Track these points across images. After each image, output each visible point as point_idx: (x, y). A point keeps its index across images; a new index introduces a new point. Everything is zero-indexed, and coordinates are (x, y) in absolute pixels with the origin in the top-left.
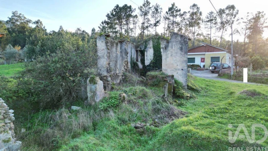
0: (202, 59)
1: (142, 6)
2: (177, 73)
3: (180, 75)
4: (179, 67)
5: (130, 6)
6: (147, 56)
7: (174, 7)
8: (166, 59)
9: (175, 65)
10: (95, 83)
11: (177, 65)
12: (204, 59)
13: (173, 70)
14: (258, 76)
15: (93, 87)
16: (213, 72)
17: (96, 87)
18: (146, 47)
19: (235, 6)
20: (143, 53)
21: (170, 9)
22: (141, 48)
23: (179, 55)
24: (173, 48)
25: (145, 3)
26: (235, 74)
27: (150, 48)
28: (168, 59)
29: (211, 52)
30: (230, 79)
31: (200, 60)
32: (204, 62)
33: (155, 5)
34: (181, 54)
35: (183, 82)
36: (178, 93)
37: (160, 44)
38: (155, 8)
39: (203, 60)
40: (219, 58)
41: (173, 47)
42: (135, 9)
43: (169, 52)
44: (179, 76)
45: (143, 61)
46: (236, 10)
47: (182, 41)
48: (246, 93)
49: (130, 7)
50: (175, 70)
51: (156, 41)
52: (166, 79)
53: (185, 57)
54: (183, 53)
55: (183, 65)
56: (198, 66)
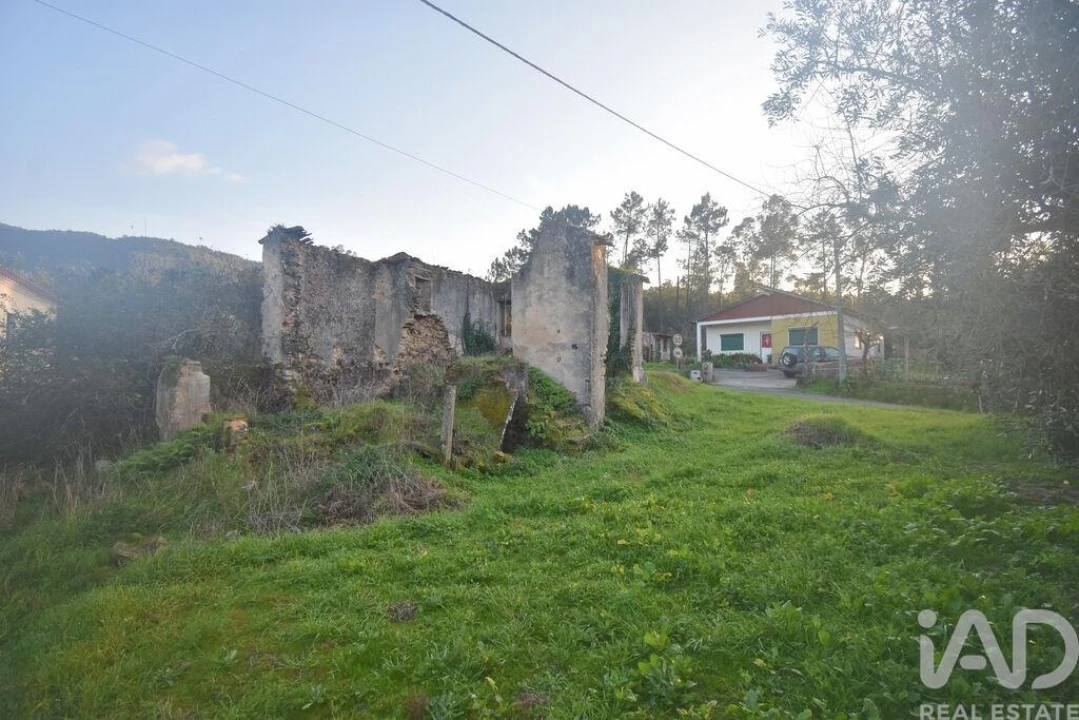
0: (763, 336)
1: (620, 207)
2: (559, 359)
3: (568, 366)
4: (565, 339)
5: (587, 209)
7: (710, 205)
8: (523, 312)
9: (552, 331)
11: (559, 331)
12: (769, 336)
13: (543, 350)
14: (933, 383)
16: (789, 375)
17: (172, 397)
21: (697, 210)
23: (563, 295)
24: (546, 275)
25: (628, 200)
26: (851, 378)
28: (530, 313)
29: (788, 313)
30: (834, 396)
31: (758, 339)
32: (769, 345)
33: (654, 202)
34: (569, 292)
35: (578, 392)
36: (536, 427)
38: (655, 210)
39: (767, 340)
40: (814, 331)
41: (546, 269)
42: (599, 216)
43: (531, 288)
44: (565, 371)
47: (571, 246)
48: (798, 430)
49: (586, 213)
50: (551, 350)
52: (500, 379)
53: (582, 300)
54: (576, 288)
55: (576, 330)
56: (753, 358)
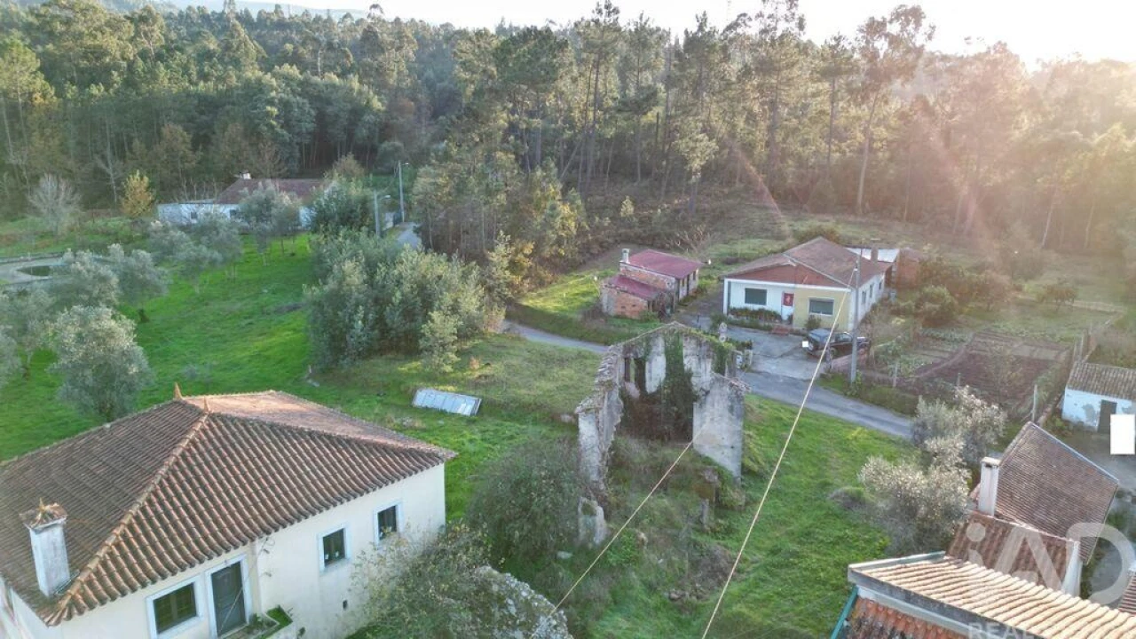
0: (786, 295)
2: (723, 453)
3: (728, 457)
4: (727, 443)
6: (650, 372)
9: (719, 438)
10: (592, 513)
11: (723, 439)
12: (792, 296)
13: (713, 447)
15: (590, 520)
17: (594, 521)
18: (648, 351)
19: (924, 9)
20: (641, 364)
22: (636, 354)
23: (726, 419)
24: (716, 407)
27: (658, 355)
29: (810, 283)
30: (846, 395)
31: (780, 298)
32: (790, 304)
34: (730, 418)
37: (681, 347)
39: (788, 299)
40: (830, 303)
41: (716, 405)
43: (706, 414)
44: (726, 460)
45: (641, 382)
46: (925, 23)
50: (718, 448)
51: (671, 339)
52: (702, 474)
53: (737, 424)
54: (734, 417)
55: (734, 439)
56: (775, 316)
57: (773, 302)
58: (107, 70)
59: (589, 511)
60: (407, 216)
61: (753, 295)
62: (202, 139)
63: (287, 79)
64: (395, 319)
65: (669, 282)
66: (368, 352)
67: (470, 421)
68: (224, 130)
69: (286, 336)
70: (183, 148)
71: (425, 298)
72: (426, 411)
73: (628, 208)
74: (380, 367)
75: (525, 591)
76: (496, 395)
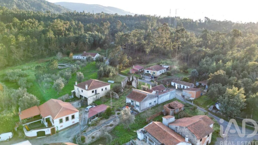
22: (129, 77)
27: (131, 78)
29: (153, 71)
37: (133, 77)
40: (155, 73)
56: (150, 74)
57: (150, 73)
58: (62, 33)
59: (122, 89)
60: (108, 58)
61: (148, 72)
62: (76, 44)
63: (89, 34)
64: (106, 73)
65: (138, 70)
66: (104, 77)
67: (113, 83)
68: (80, 43)
69: (94, 75)
70: (74, 46)
71: (109, 72)
72: (109, 83)
73: (138, 58)
74: (104, 78)
75: (115, 93)
76: (116, 81)
